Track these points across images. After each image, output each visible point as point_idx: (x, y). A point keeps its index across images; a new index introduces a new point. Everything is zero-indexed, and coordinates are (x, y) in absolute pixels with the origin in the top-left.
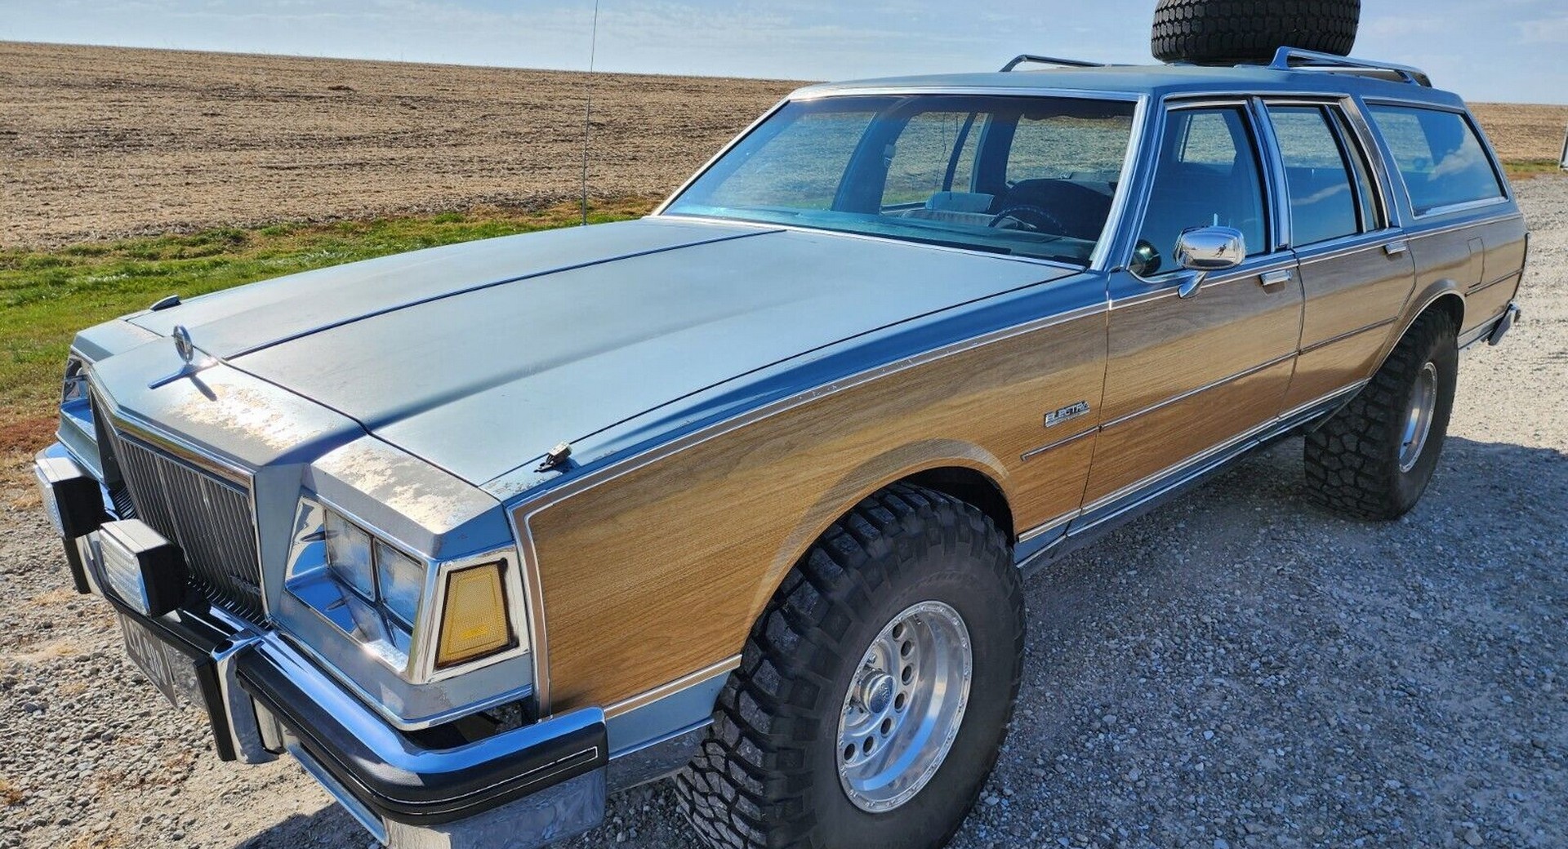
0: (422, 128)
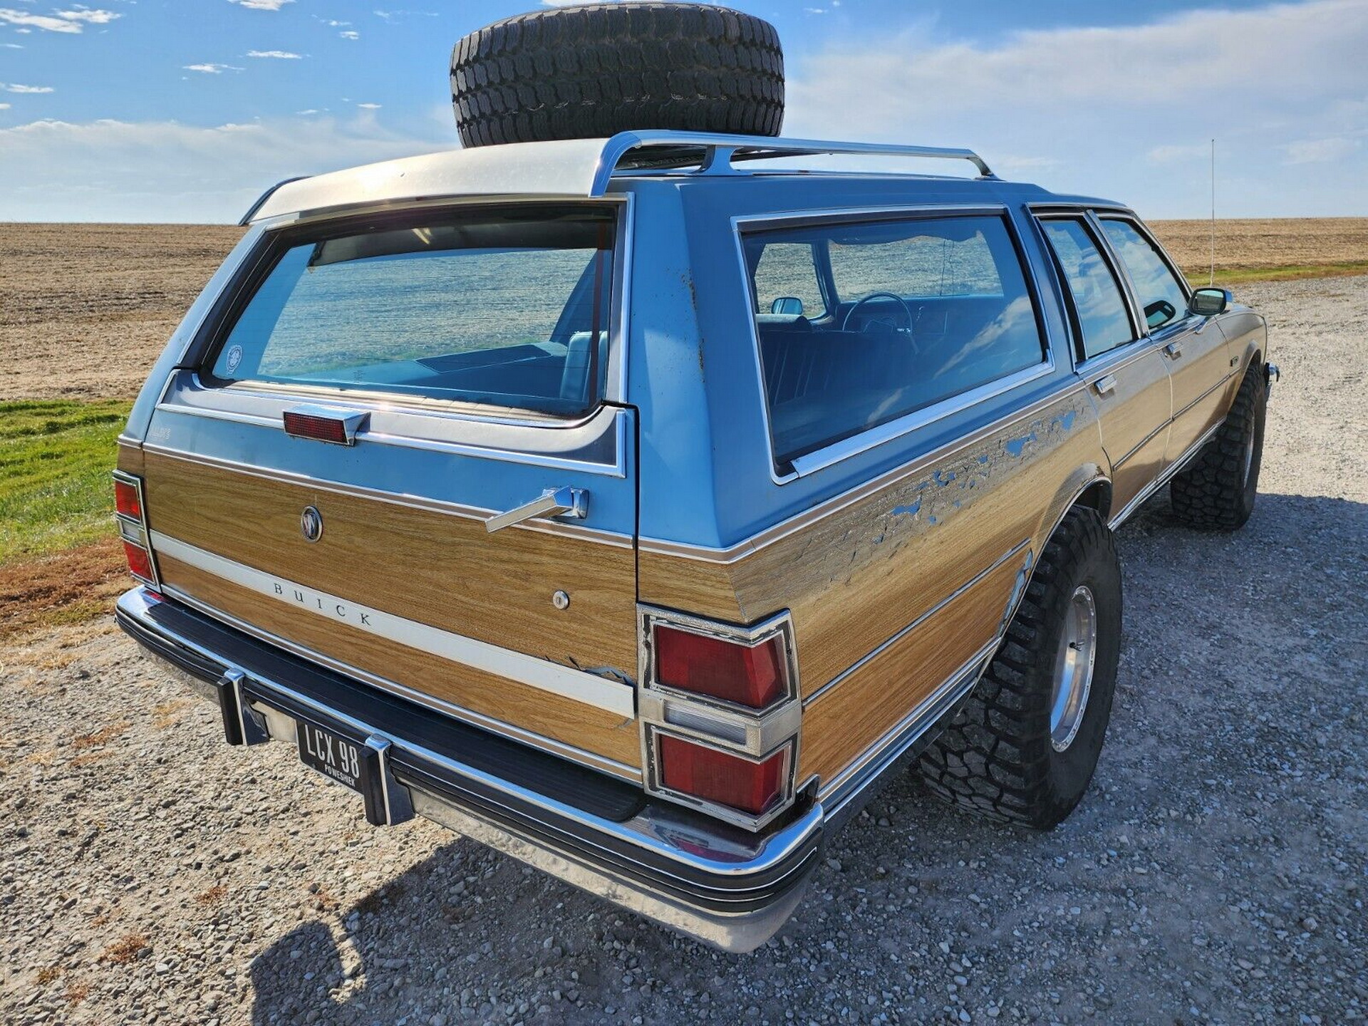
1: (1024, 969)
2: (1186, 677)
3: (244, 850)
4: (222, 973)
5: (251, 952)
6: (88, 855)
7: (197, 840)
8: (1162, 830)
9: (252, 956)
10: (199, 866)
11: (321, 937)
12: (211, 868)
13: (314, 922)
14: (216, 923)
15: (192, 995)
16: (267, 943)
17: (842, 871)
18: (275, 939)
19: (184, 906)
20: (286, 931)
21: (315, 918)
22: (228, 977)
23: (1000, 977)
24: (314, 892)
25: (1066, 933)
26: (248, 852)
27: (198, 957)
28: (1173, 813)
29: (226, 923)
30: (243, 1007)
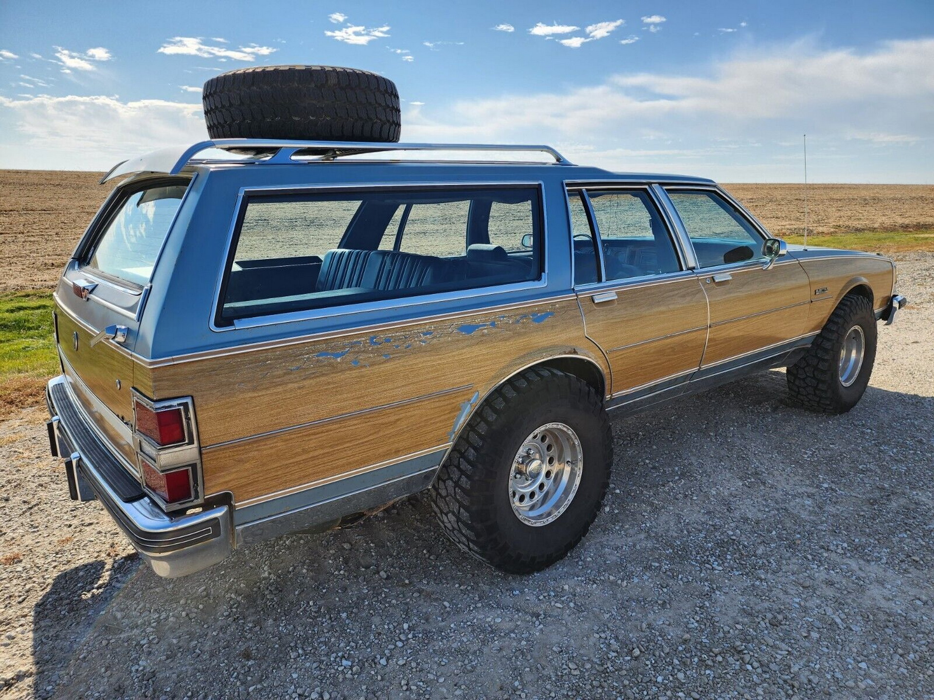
0: (446, 215)
1: (439, 645)
2: (704, 502)
3: (96, 521)
4: (43, 576)
5: (62, 569)
6: (28, 514)
7: (78, 514)
8: (595, 586)
9: (62, 571)
10: (70, 526)
11: (99, 567)
12: (75, 528)
13: (101, 561)
14: (57, 553)
15: (23, 584)
16: (73, 566)
17: (386, 579)
18: (77, 565)
19: (50, 544)
20: (86, 562)
21: (103, 559)
22: (45, 579)
23: (423, 646)
24: (112, 547)
25: (483, 631)
26: (97, 523)
27: (38, 567)
28: (612, 578)
29: (62, 554)
30: (41, 593)
